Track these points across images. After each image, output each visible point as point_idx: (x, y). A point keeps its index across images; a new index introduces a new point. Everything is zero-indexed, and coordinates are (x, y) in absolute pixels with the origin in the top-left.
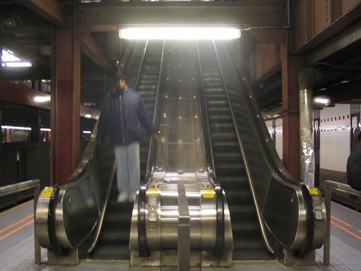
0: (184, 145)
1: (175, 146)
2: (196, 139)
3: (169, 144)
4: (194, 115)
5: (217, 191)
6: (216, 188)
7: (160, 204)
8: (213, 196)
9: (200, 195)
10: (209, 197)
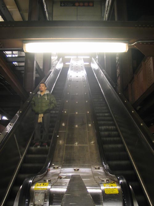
0: (80, 146)
1: (72, 147)
2: (90, 141)
3: (66, 146)
4: (88, 124)
5: (122, 185)
6: (121, 181)
7: (48, 203)
8: (117, 192)
9: (100, 191)
10: (112, 193)
